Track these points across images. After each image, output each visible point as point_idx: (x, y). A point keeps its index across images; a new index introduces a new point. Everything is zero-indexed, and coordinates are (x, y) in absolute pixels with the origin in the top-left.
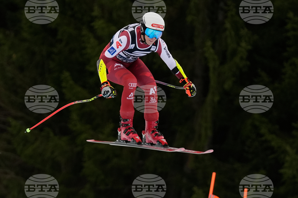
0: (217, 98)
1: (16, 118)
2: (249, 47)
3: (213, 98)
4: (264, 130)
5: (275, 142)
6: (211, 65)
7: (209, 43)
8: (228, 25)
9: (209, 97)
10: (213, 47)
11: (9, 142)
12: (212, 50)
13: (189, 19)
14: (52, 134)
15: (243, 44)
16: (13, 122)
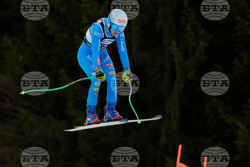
0: (182, 87)
1: (24, 107)
2: (206, 45)
3: (179, 86)
4: (220, 110)
5: (230, 119)
6: (176, 60)
7: (174, 43)
8: (189, 28)
9: (176, 85)
10: (178, 46)
11: (19, 127)
12: (176, 48)
13: (158, 24)
14: (52, 119)
15: (202, 43)
16: (22, 111)
